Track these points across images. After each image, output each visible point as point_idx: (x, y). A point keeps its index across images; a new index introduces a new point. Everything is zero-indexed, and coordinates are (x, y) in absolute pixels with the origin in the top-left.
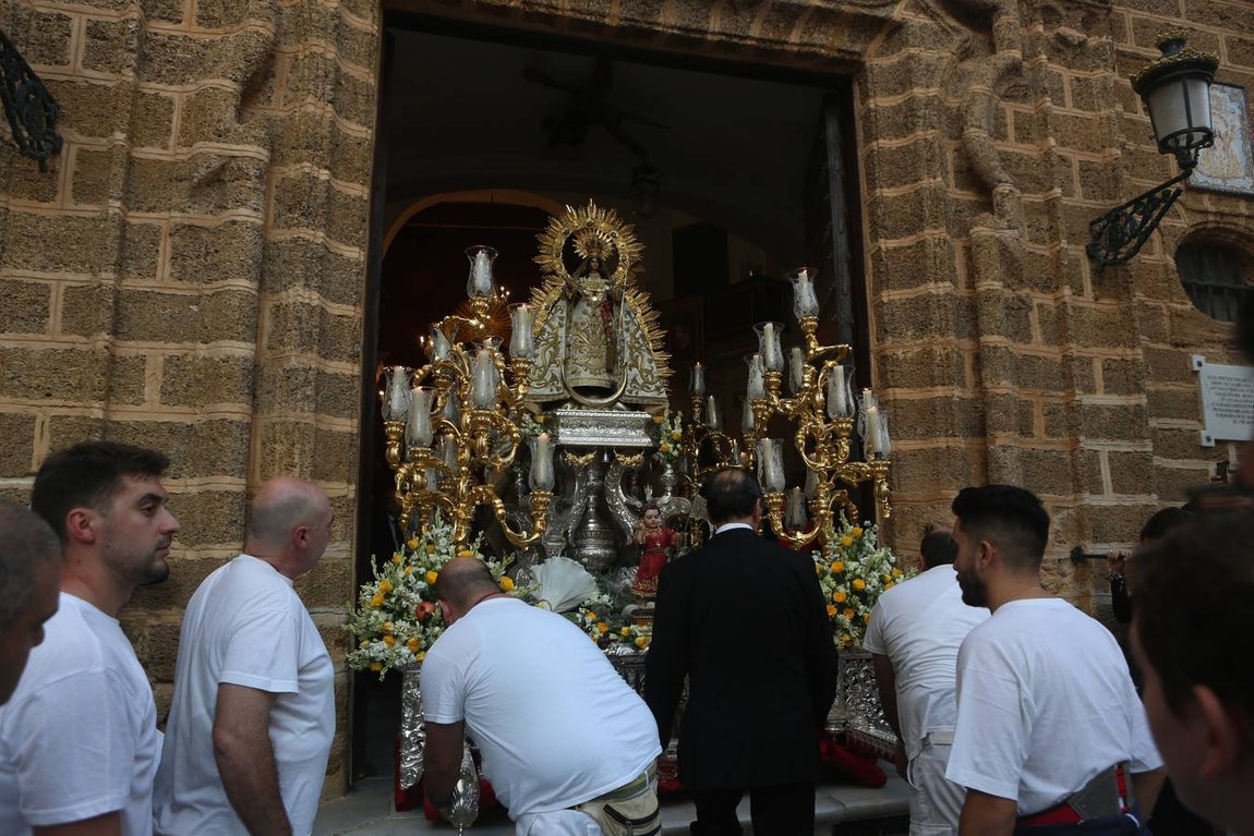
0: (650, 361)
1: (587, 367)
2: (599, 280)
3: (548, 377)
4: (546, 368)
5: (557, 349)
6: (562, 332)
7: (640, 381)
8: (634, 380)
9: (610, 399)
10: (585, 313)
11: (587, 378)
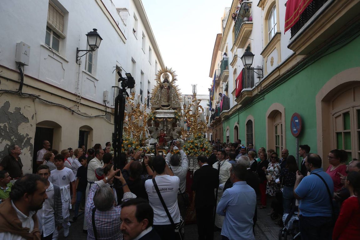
0: (178, 99)
1: (164, 101)
2: (167, 83)
3: (157, 103)
4: (156, 101)
5: (158, 98)
6: (159, 94)
7: (175, 104)
8: (174, 103)
9: (169, 107)
10: (164, 90)
11: (164, 104)
